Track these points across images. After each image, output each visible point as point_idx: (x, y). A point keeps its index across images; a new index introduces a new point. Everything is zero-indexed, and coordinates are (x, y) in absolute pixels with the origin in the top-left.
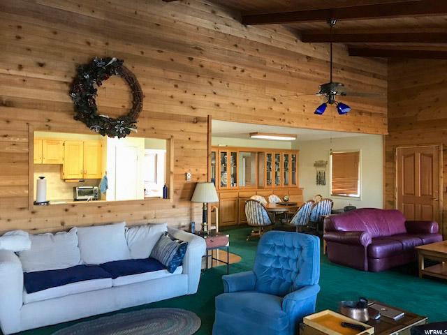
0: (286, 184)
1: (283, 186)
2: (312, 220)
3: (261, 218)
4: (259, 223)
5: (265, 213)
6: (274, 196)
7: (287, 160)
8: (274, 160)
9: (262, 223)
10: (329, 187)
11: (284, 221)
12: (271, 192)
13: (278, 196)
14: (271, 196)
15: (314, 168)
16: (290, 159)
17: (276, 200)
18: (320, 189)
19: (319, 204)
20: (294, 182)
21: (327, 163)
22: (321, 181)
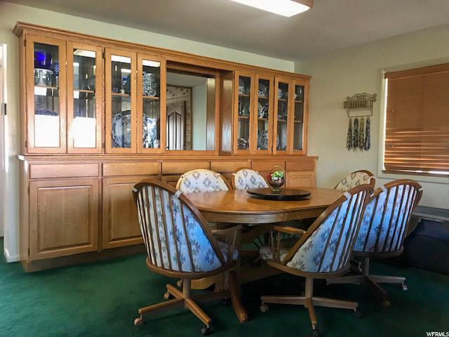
0: (280, 147)
1: (275, 152)
2: (359, 247)
3: (184, 249)
4: (175, 267)
5: (196, 231)
6: (251, 173)
7: (284, 97)
8: (255, 93)
9: (186, 267)
10: (379, 154)
11: (267, 255)
12: (245, 164)
13: (260, 173)
14: (240, 173)
15: (344, 112)
16: (292, 96)
17: (253, 180)
18: (359, 159)
19: (383, 196)
20: (297, 146)
21: (374, 98)
22: (358, 139)
